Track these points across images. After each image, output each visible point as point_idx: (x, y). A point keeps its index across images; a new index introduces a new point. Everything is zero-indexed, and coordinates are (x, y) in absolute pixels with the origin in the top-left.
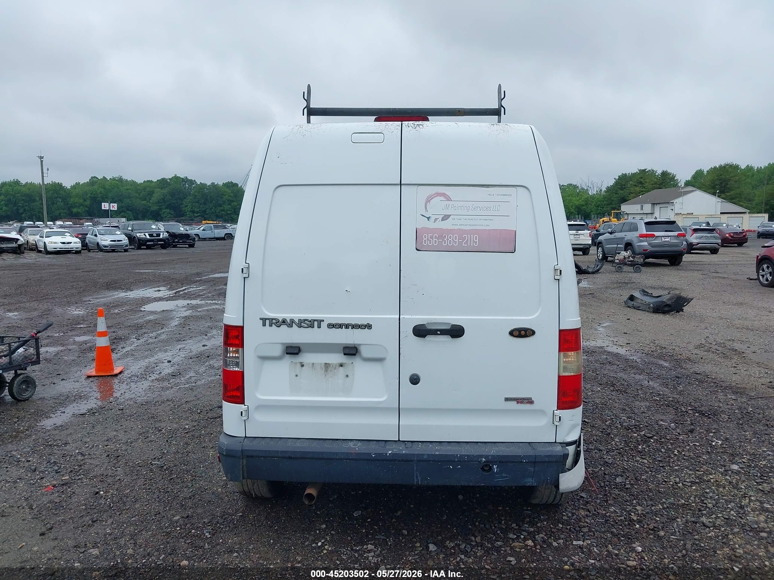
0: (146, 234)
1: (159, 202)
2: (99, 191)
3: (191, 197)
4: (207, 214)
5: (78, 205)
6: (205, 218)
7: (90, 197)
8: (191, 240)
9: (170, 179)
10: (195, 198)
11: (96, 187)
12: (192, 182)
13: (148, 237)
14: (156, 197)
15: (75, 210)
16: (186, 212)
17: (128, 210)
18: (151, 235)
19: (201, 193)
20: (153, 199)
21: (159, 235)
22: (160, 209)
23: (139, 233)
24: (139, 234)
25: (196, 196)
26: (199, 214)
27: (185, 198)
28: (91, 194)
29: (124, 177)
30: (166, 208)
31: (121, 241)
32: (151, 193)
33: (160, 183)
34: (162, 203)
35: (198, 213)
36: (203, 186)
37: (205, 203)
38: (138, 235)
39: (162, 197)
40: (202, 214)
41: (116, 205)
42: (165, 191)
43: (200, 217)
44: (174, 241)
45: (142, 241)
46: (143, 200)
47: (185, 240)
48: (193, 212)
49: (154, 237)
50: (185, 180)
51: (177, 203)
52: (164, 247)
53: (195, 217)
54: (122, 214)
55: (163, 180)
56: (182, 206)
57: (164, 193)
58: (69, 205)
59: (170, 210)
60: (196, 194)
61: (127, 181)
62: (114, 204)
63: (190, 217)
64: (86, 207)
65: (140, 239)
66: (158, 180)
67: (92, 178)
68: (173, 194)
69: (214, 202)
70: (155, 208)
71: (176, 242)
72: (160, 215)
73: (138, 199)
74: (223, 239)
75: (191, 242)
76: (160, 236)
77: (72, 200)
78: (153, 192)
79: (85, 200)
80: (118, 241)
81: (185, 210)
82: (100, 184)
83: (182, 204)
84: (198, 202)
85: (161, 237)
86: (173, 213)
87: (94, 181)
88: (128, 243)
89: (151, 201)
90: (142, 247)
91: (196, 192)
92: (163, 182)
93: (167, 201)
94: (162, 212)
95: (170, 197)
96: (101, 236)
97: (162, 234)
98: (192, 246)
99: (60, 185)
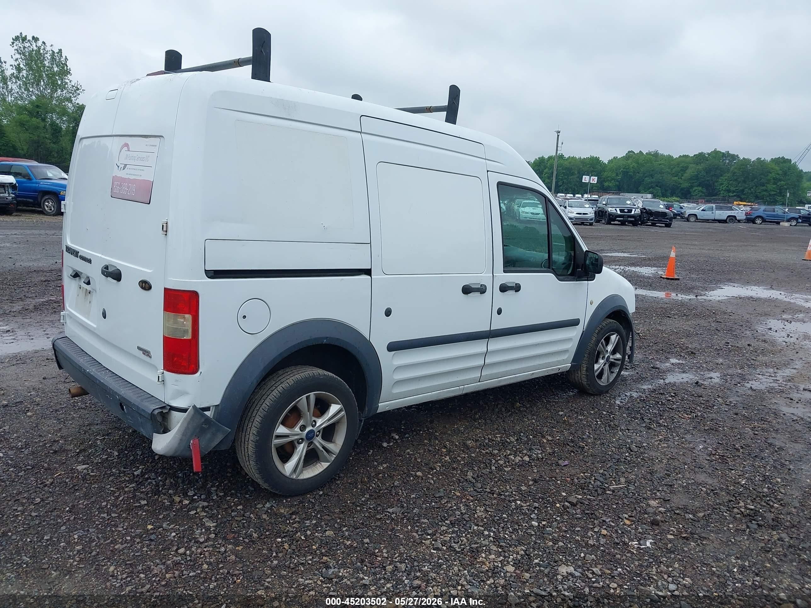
0: (617, 209)
1: (691, 179)
2: (632, 166)
3: (729, 175)
4: (744, 194)
5: (609, 179)
6: (741, 198)
7: (622, 171)
8: (667, 219)
9: (709, 154)
10: (733, 176)
11: (629, 161)
12: (734, 157)
13: (619, 212)
14: (688, 174)
15: (606, 184)
16: (720, 191)
17: (657, 186)
18: (622, 211)
19: (741, 170)
20: (685, 175)
21: (630, 211)
22: (692, 187)
23: (611, 207)
24: (611, 209)
25: (735, 173)
26: (734, 194)
27: (721, 176)
28: (624, 169)
29: (660, 152)
30: (699, 186)
31: (587, 214)
32: (684, 169)
33: (696, 158)
34: (694, 180)
35: (734, 192)
36: (746, 161)
37: (744, 182)
38: (609, 209)
39: (696, 173)
40: (738, 194)
41: (596, 178)
42: (700, 167)
43: (735, 197)
44: (649, 219)
45: (613, 216)
46: (675, 176)
47: (660, 218)
48: (729, 191)
49: (625, 212)
50: (727, 155)
51: (712, 180)
52: (634, 224)
53: (729, 196)
54: (651, 190)
55: (701, 155)
56: (716, 184)
57: (698, 169)
58: (602, 179)
59: (703, 187)
60: (736, 171)
61: (662, 155)
62: (594, 177)
63: (723, 197)
64: (618, 181)
65: (610, 214)
66: (694, 155)
67: (629, 152)
68: (708, 171)
69: (756, 180)
70: (685, 185)
71: (651, 220)
72: (690, 193)
73: (669, 175)
74: (724, 221)
75: (667, 221)
76: (631, 213)
77: (606, 174)
78: (687, 168)
79: (617, 175)
80: (584, 214)
81: (720, 188)
82: (634, 158)
83: (717, 182)
84: (736, 180)
85: (633, 213)
86: (705, 191)
87: (630, 155)
88: (594, 217)
89: (683, 177)
90: (612, 223)
91: (736, 168)
92: (700, 157)
93: (701, 178)
94: (693, 189)
95: (705, 174)
96: (570, 208)
97: (634, 210)
98: (668, 225)
99: (597, 159)
